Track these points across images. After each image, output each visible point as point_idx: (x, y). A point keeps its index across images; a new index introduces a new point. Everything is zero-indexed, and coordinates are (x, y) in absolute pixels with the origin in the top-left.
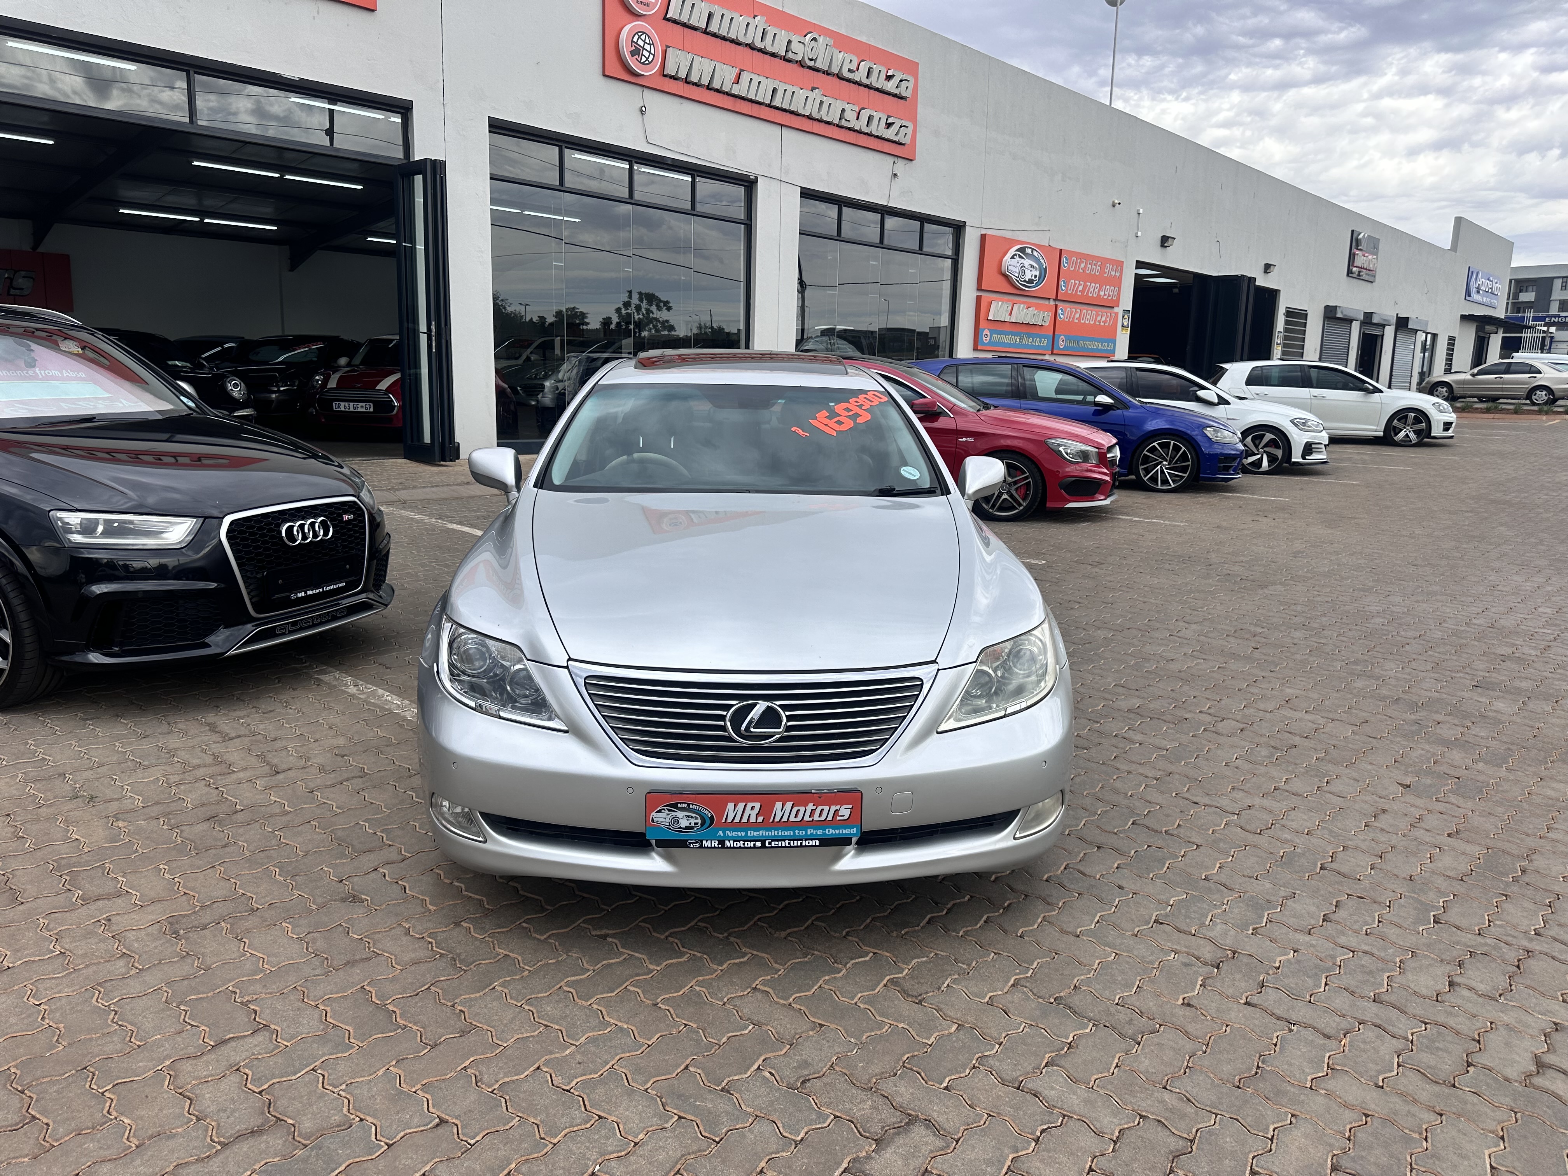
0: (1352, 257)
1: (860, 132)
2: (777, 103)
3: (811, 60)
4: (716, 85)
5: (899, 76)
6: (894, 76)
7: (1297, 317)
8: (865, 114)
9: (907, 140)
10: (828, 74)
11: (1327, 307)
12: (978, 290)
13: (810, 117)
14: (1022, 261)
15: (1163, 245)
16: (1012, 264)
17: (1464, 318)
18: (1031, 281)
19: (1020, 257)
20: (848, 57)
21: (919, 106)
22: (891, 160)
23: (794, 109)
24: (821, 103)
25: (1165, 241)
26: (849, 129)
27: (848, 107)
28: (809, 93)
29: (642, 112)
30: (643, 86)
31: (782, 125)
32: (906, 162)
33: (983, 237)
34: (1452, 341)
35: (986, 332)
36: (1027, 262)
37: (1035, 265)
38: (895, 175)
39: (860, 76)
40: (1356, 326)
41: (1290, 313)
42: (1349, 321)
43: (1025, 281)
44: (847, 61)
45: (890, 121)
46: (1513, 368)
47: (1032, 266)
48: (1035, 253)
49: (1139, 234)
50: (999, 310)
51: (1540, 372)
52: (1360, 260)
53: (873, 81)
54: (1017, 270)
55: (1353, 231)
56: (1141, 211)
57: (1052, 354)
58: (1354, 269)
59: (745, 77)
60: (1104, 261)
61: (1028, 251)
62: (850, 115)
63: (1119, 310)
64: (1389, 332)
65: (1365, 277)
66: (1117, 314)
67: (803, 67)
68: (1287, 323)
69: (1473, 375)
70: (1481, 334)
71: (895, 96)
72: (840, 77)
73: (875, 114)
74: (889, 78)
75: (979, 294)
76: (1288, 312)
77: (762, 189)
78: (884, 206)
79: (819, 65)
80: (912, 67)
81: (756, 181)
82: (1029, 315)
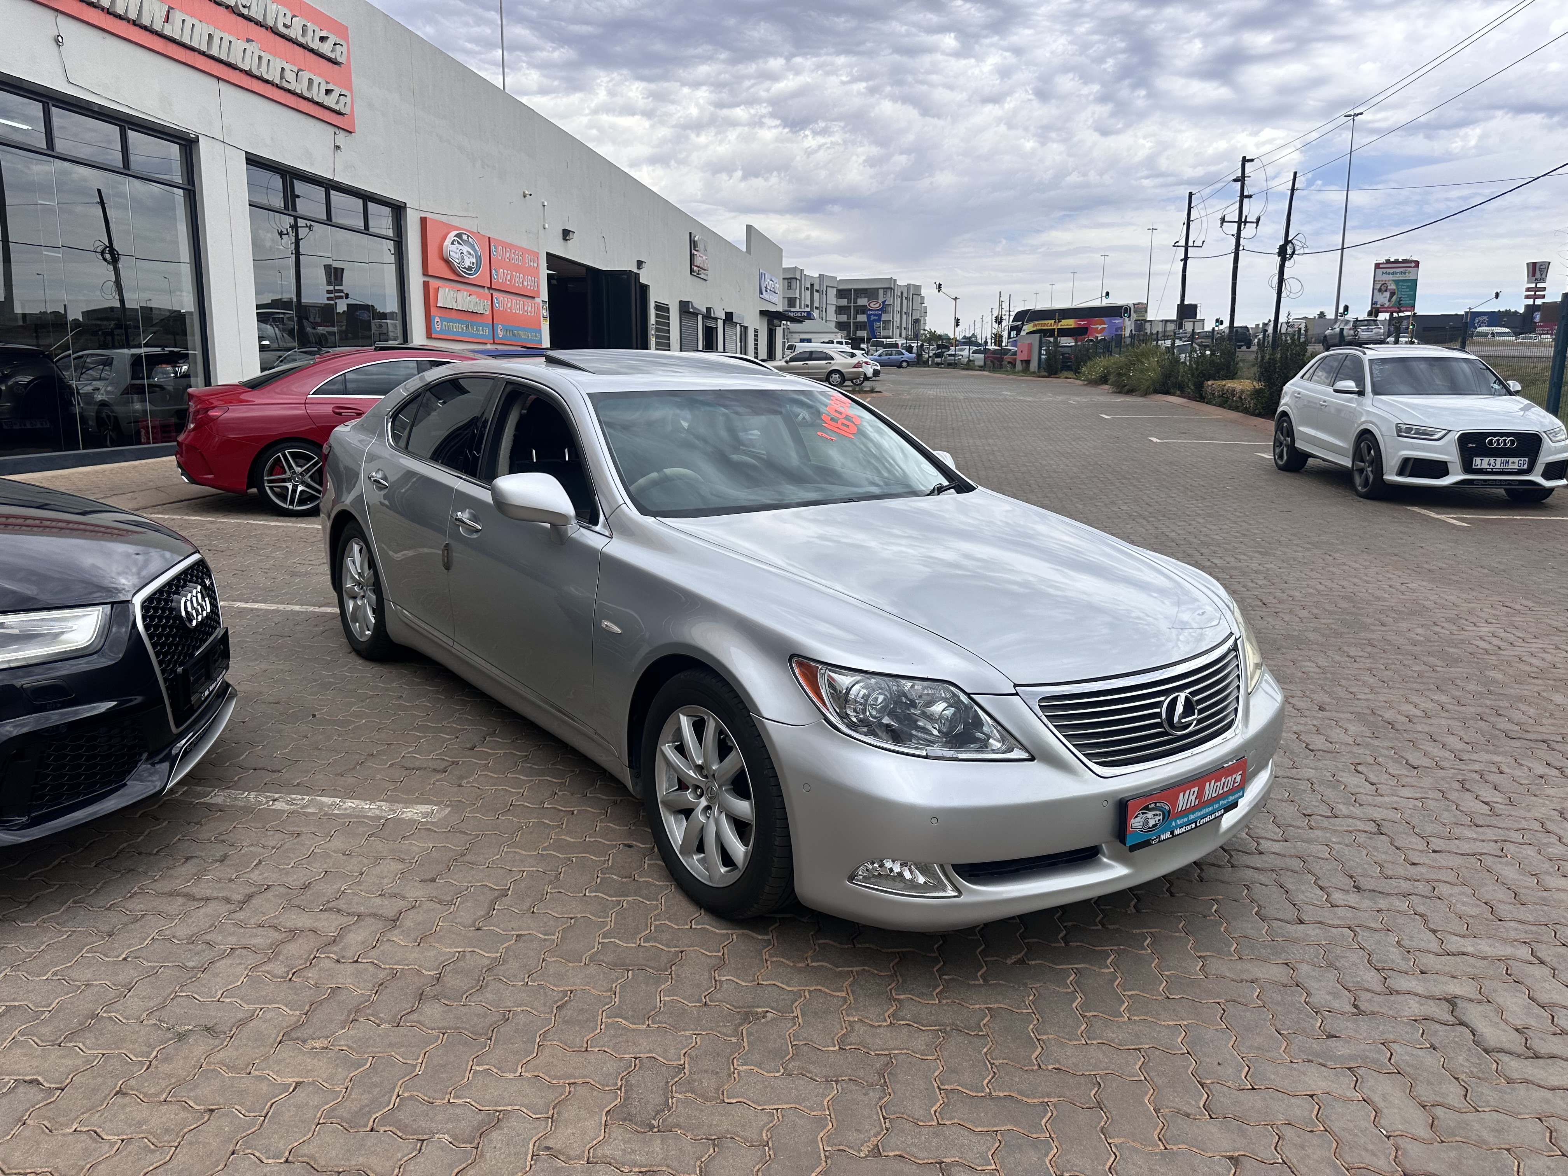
0: (692, 256)
1: (301, 96)
2: (214, 52)
3: (244, 7)
4: (146, 21)
5: (333, 39)
6: (327, 38)
7: (662, 309)
8: (305, 76)
9: (346, 110)
10: (262, 26)
11: (681, 302)
12: (424, 275)
13: (249, 73)
14: (461, 247)
15: (565, 239)
16: (453, 250)
17: (762, 313)
18: (470, 269)
19: (459, 243)
20: (283, 10)
21: (353, 75)
22: (331, 130)
23: (232, 60)
24: (260, 58)
25: (566, 234)
26: (289, 91)
27: (288, 67)
28: (247, 45)
29: (58, 41)
30: (57, 10)
31: (218, 79)
32: (347, 134)
33: (423, 220)
34: (756, 331)
35: (437, 319)
36: (465, 249)
37: (472, 252)
38: (337, 147)
39: (295, 33)
40: (700, 317)
41: (658, 307)
42: (696, 315)
43: (465, 268)
44: (281, 15)
45: (330, 87)
46: (814, 356)
47: (469, 253)
48: (470, 240)
49: (547, 226)
50: (447, 296)
51: (832, 359)
52: (698, 261)
53: (308, 40)
54: (457, 256)
55: (690, 233)
56: (546, 204)
57: (494, 343)
58: (695, 268)
59: (177, 16)
60: (525, 251)
61: (465, 237)
62: (290, 76)
63: (538, 300)
64: (720, 323)
65: (702, 276)
66: (539, 304)
67: (235, 13)
68: (657, 316)
69: (787, 362)
70: (771, 327)
71: (329, 60)
72: (274, 31)
73: (314, 77)
74: (323, 39)
75: (426, 279)
76: (656, 306)
77: (206, 150)
78: (330, 180)
79: (253, 14)
80: (342, 30)
81: (197, 140)
82: (472, 304)
